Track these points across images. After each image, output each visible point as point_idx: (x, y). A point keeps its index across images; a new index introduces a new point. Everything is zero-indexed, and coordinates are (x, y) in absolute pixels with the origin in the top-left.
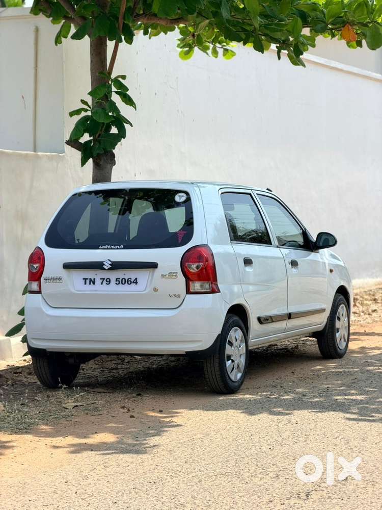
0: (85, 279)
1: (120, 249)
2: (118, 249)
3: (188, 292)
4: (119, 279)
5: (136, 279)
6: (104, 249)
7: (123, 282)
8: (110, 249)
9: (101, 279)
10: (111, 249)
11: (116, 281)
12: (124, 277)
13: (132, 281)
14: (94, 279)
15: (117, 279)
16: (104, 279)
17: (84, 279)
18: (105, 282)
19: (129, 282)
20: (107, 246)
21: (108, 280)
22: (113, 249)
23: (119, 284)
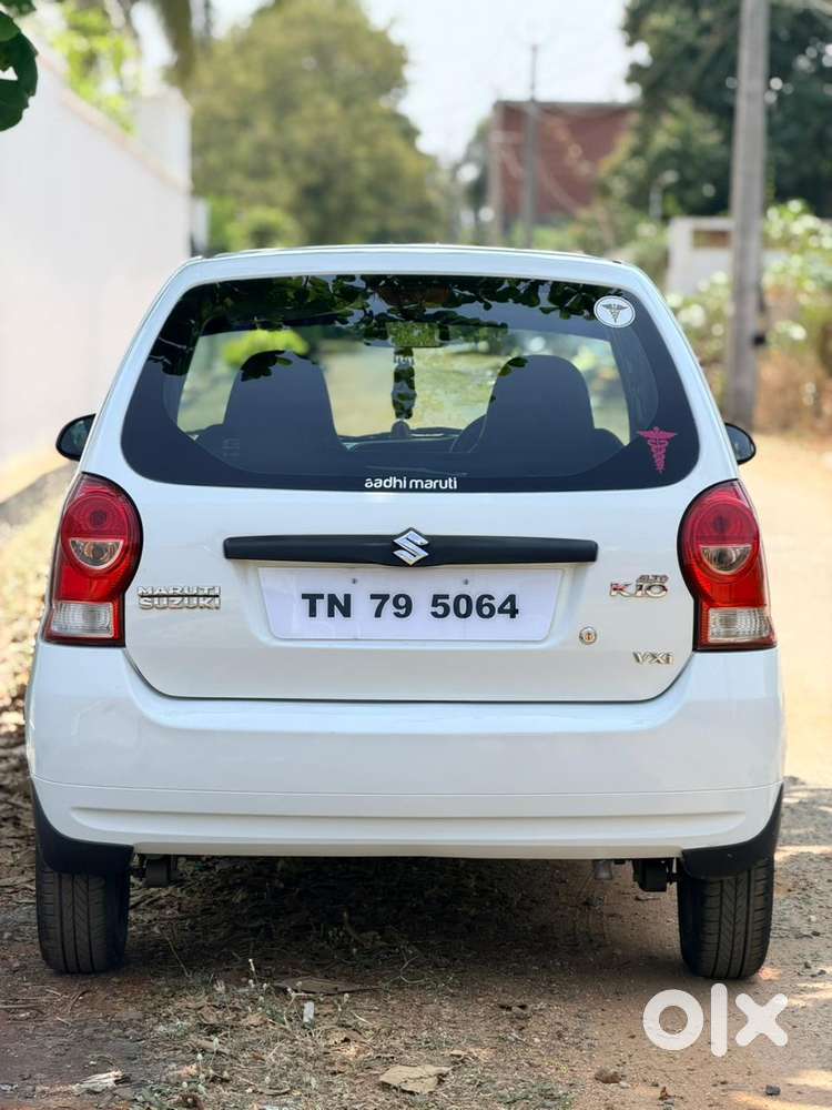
0: (312, 599)
1: (448, 490)
2: (438, 490)
3: (701, 644)
4: (447, 597)
5: (512, 599)
6: (382, 489)
7: (463, 610)
8: (407, 490)
9: (373, 597)
10: (414, 490)
11: (435, 604)
12: (465, 590)
13: (497, 603)
14: (347, 597)
15: (436, 598)
16: (384, 598)
17: (304, 596)
18: (389, 608)
19: (486, 610)
20: (393, 481)
21: (402, 602)
22: (420, 490)
23: (446, 614)
